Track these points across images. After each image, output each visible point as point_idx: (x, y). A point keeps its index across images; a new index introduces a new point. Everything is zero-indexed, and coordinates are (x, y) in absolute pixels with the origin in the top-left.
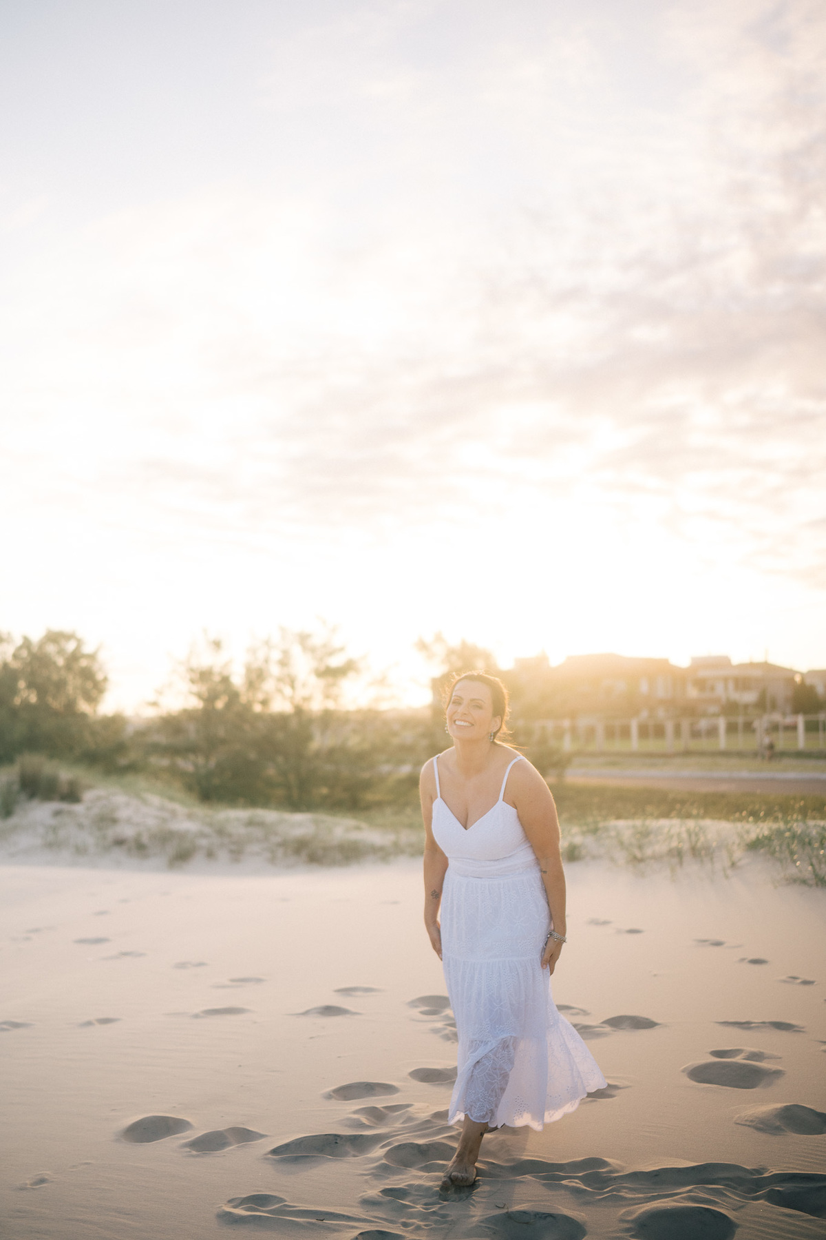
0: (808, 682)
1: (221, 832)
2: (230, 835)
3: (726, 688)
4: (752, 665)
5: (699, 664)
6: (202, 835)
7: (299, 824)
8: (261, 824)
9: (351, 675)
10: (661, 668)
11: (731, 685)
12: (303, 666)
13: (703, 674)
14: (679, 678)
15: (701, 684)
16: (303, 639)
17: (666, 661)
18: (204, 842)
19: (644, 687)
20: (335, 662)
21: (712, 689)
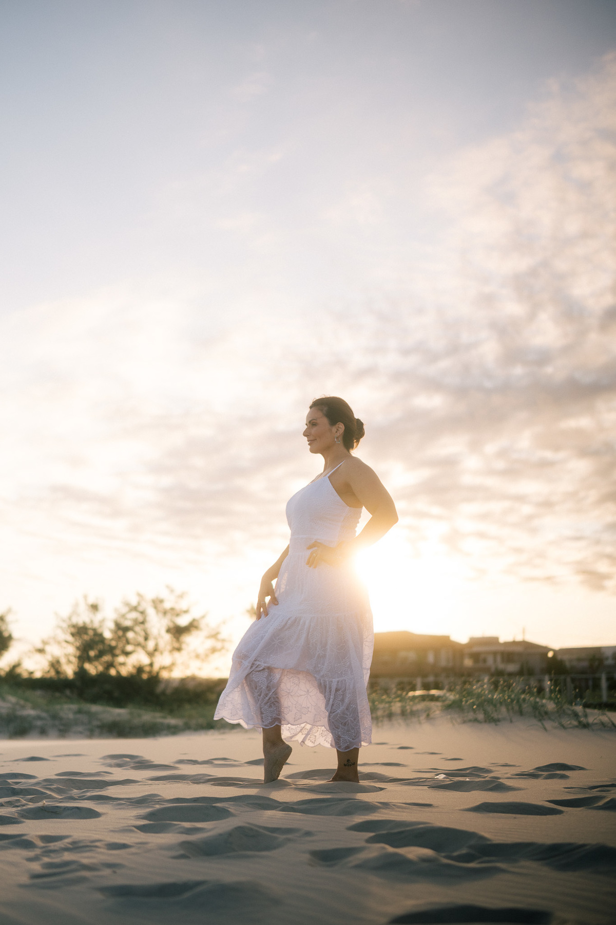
0: (559, 657)
1: (55, 717)
2: (61, 719)
3: (495, 661)
4: (514, 643)
5: (474, 642)
6: (39, 718)
7: (119, 713)
8: (89, 713)
9: (195, 633)
10: (443, 644)
11: (499, 658)
12: (157, 625)
13: (476, 649)
14: (458, 651)
15: (476, 657)
16: (157, 603)
17: (447, 638)
18: (39, 723)
19: (431, 658)
20: (183, 621)
21: (485, 661)
